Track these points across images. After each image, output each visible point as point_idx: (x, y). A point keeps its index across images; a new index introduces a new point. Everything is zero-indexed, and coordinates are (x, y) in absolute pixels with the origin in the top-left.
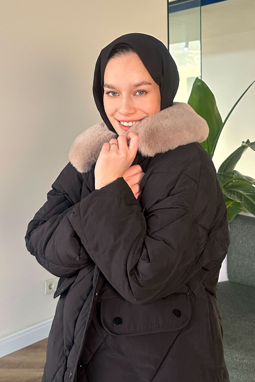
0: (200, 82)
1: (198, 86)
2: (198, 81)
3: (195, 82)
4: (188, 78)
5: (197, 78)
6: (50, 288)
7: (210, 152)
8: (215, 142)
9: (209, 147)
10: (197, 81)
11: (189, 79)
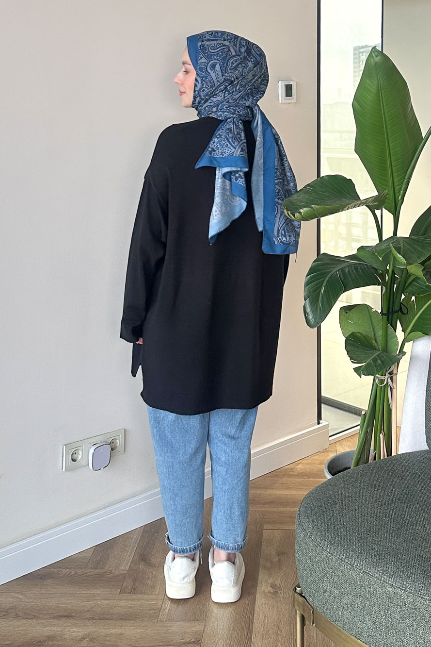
0: (379, 57)
1: (376, 63)
2: (377, 54)
3: (370, 55)
4: (355, 49)
5: (375, 47)
6: (74, 460)
7: (397, 195)
8: (406, 177)
9: (396, 184)
10: (373, 55)
11: (357, 50)
